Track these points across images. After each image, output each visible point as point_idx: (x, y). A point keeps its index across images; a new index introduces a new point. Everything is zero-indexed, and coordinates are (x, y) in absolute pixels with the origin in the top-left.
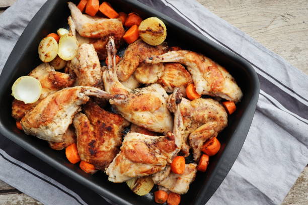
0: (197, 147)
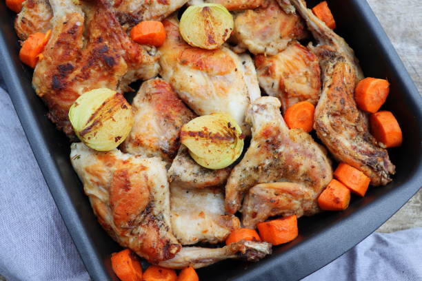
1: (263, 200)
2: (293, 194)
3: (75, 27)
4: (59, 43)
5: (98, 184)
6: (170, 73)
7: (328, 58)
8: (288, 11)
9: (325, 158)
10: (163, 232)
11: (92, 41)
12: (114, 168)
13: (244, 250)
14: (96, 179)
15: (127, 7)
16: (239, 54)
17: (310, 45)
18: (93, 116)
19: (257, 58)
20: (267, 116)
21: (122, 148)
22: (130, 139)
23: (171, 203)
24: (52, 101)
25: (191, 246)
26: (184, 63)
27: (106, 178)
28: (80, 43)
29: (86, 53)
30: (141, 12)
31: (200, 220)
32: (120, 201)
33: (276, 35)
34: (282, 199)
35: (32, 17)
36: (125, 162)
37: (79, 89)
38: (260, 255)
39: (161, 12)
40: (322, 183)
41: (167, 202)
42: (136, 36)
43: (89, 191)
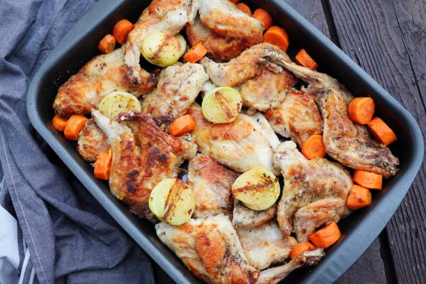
0: (304, 231)
1: (307, 219)
2: (327, 207)
3: (130, 143)
4: (122, 158)
5: (186, 248)
6: (207, 149)
7: (319, 95)
8: (277, 72)
9: (342, 171)
10: (243, 266)
11: (143, 147)
12: (194, 233)
13: (304, 259)
14: (183, 245)
15: (159, 112)
16: (252, 115)
17: (303, 89)
18: (167, 202)
19: (267, 114)
20: (289, 159)
21: (194, 217)
22: (196, 208)
23: (242, 244)
24: (131, 201)
25: (266, 269)
26: (215, 138)
27: (191, 241)
28: (137, 152)
29: (143, 158)
30: (170, 112)
31: (267, 248)
32: (207, 255)
33: (275, 92)
34: (320, 213)
35: (90, 142)
36: (200, 226)
37: (148, 185)
38: (317, 259)
39: (185, 107)
40: (346, 191)
41: (238, 244)
42: (174, 133)
43: (181, 255)
